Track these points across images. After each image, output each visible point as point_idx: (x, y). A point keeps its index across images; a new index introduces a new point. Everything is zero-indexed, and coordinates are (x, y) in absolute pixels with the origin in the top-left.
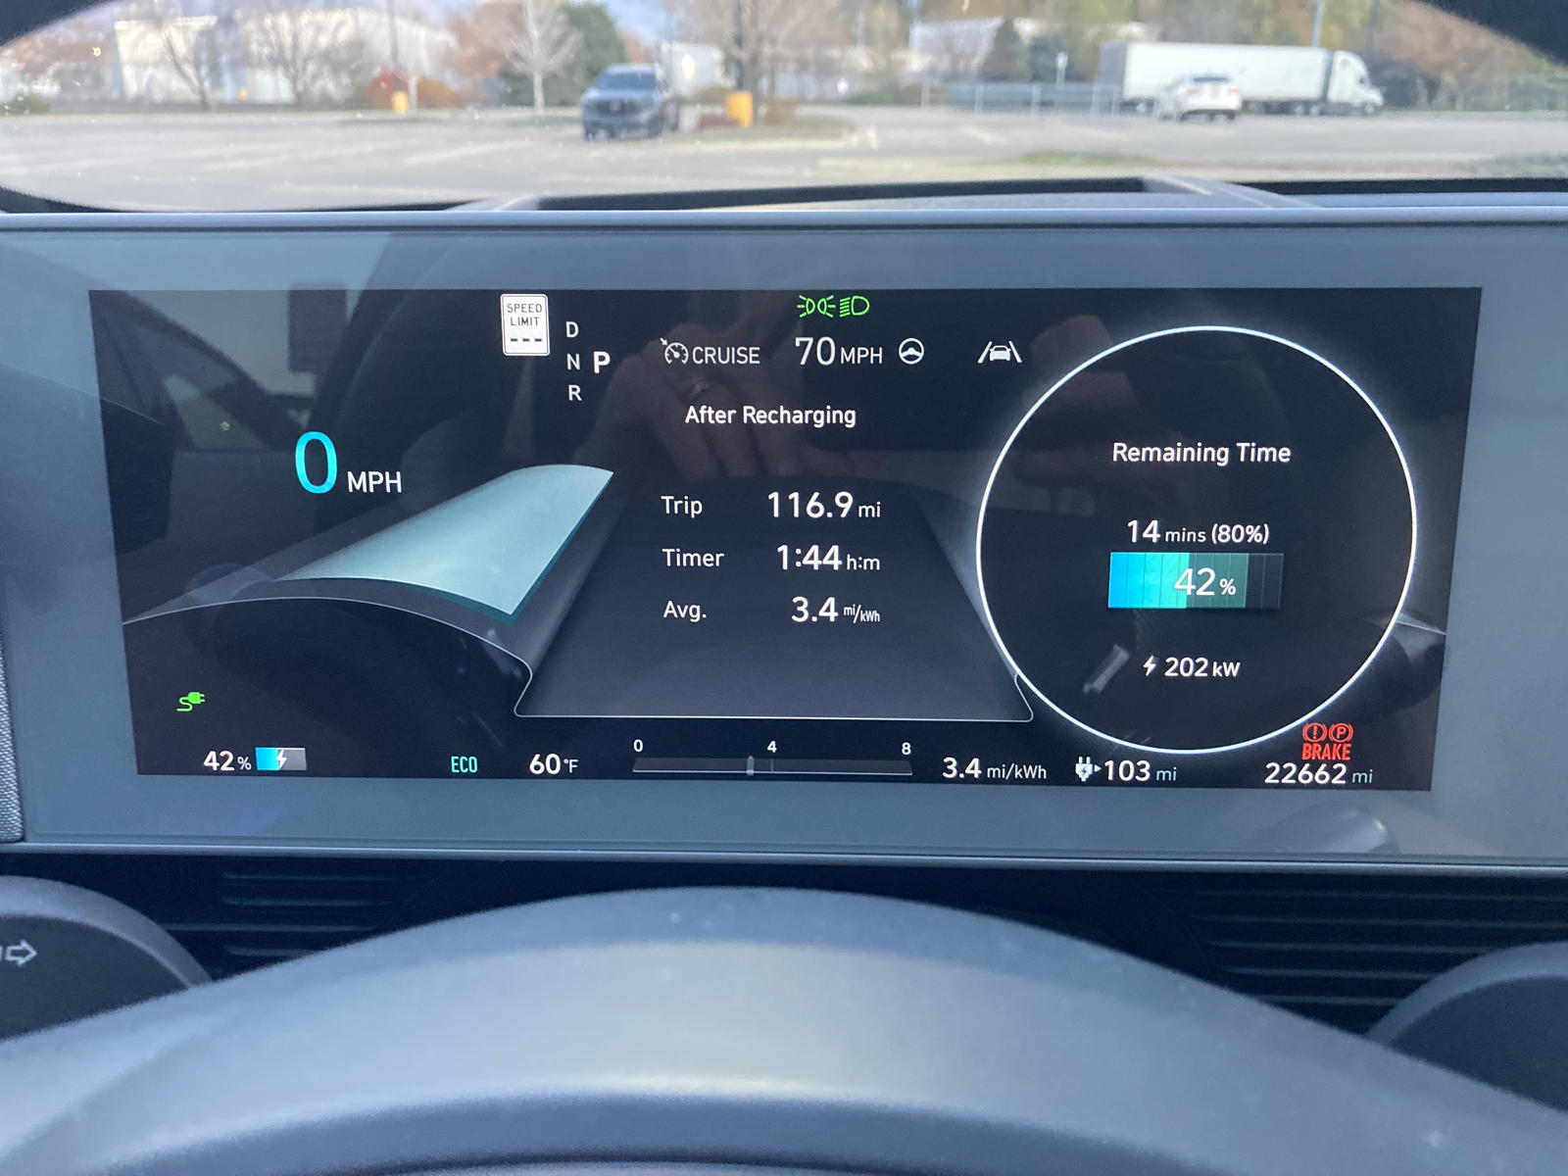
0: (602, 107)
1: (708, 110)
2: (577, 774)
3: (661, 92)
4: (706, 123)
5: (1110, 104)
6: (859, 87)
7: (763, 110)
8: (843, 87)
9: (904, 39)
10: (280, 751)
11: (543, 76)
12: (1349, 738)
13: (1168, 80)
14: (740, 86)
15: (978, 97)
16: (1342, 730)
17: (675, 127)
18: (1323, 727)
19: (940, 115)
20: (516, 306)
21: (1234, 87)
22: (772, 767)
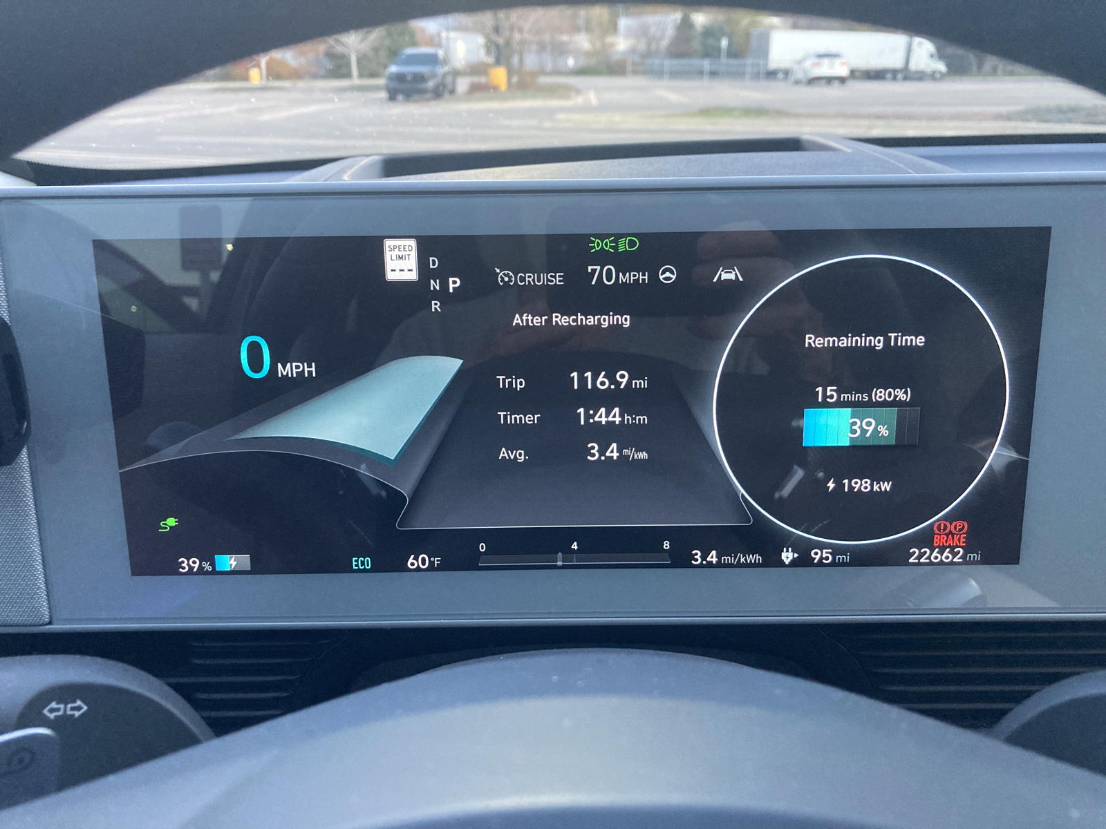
0: (400, 78)
1: (475, 79)
2: (441, 568)
3: (442, 67)
4: (475, 89)
5: (759, 74)
6: (583, 62)
7: (515, 79)
8: (571, 62)
9: (614, 28)
10: (231, 558)
11: (357, 56)
12: (965, 531)
13: (799, 56)
14: (498, 62)
15: (666, 68)
16: (960, 525)
17: (452, 92)
18: (948, 524)
19: (640, 81)
20: (395, 247)
21: (844, 61)
22: (575, 560)
